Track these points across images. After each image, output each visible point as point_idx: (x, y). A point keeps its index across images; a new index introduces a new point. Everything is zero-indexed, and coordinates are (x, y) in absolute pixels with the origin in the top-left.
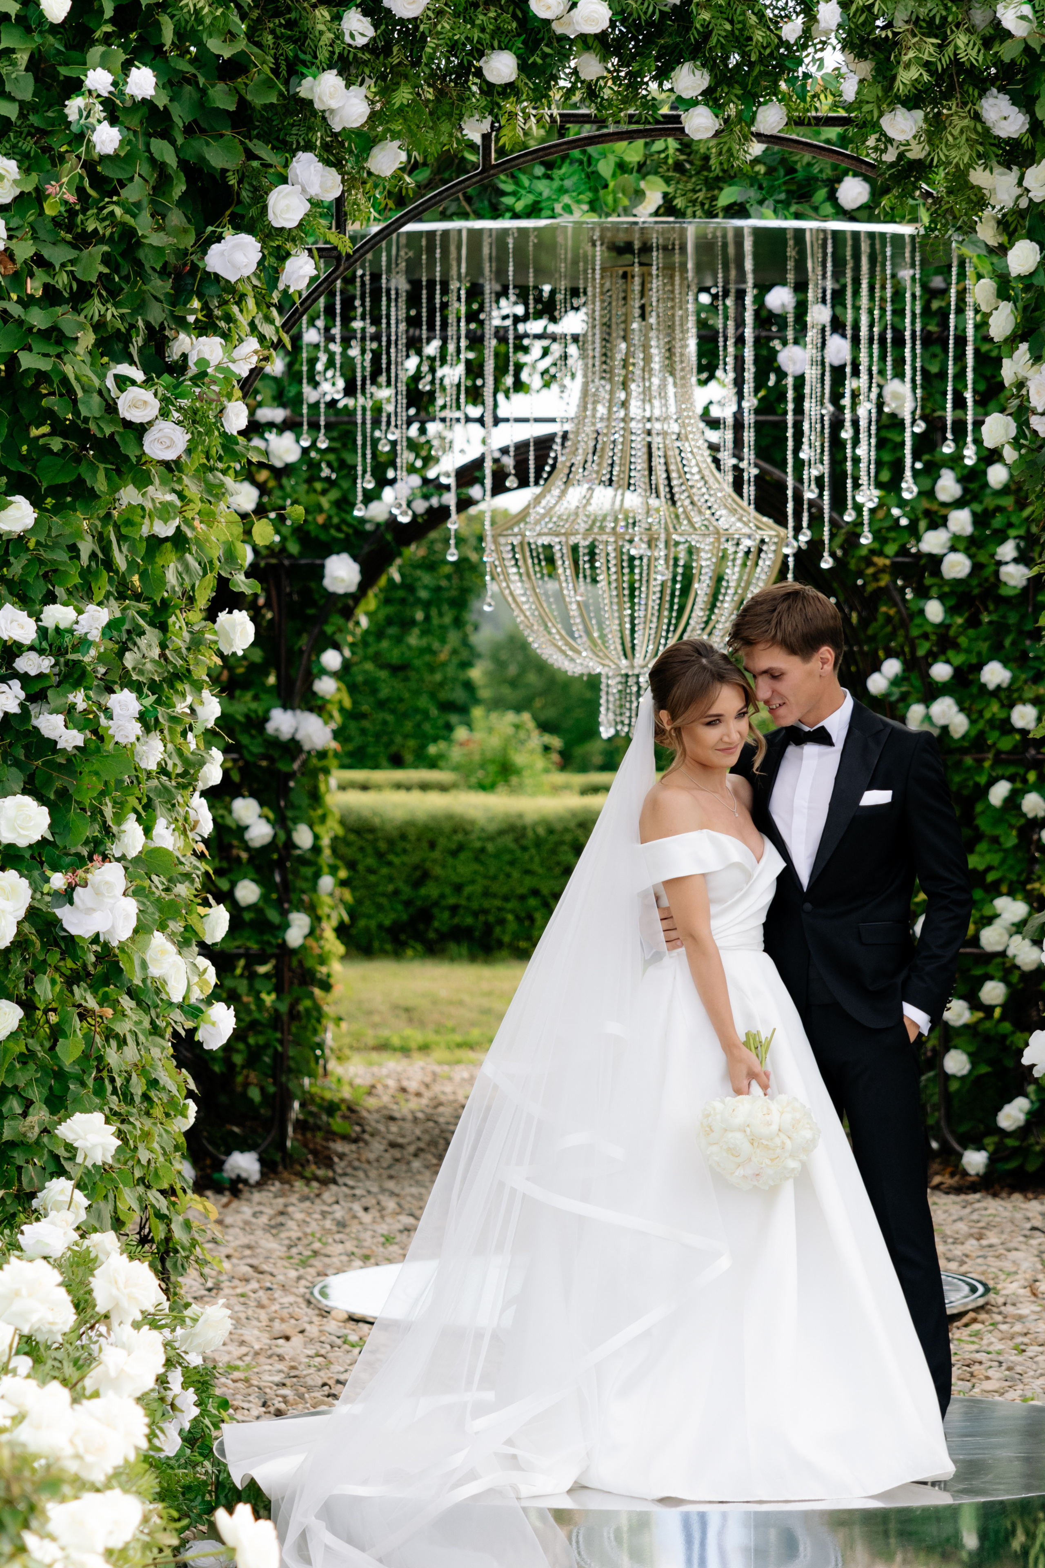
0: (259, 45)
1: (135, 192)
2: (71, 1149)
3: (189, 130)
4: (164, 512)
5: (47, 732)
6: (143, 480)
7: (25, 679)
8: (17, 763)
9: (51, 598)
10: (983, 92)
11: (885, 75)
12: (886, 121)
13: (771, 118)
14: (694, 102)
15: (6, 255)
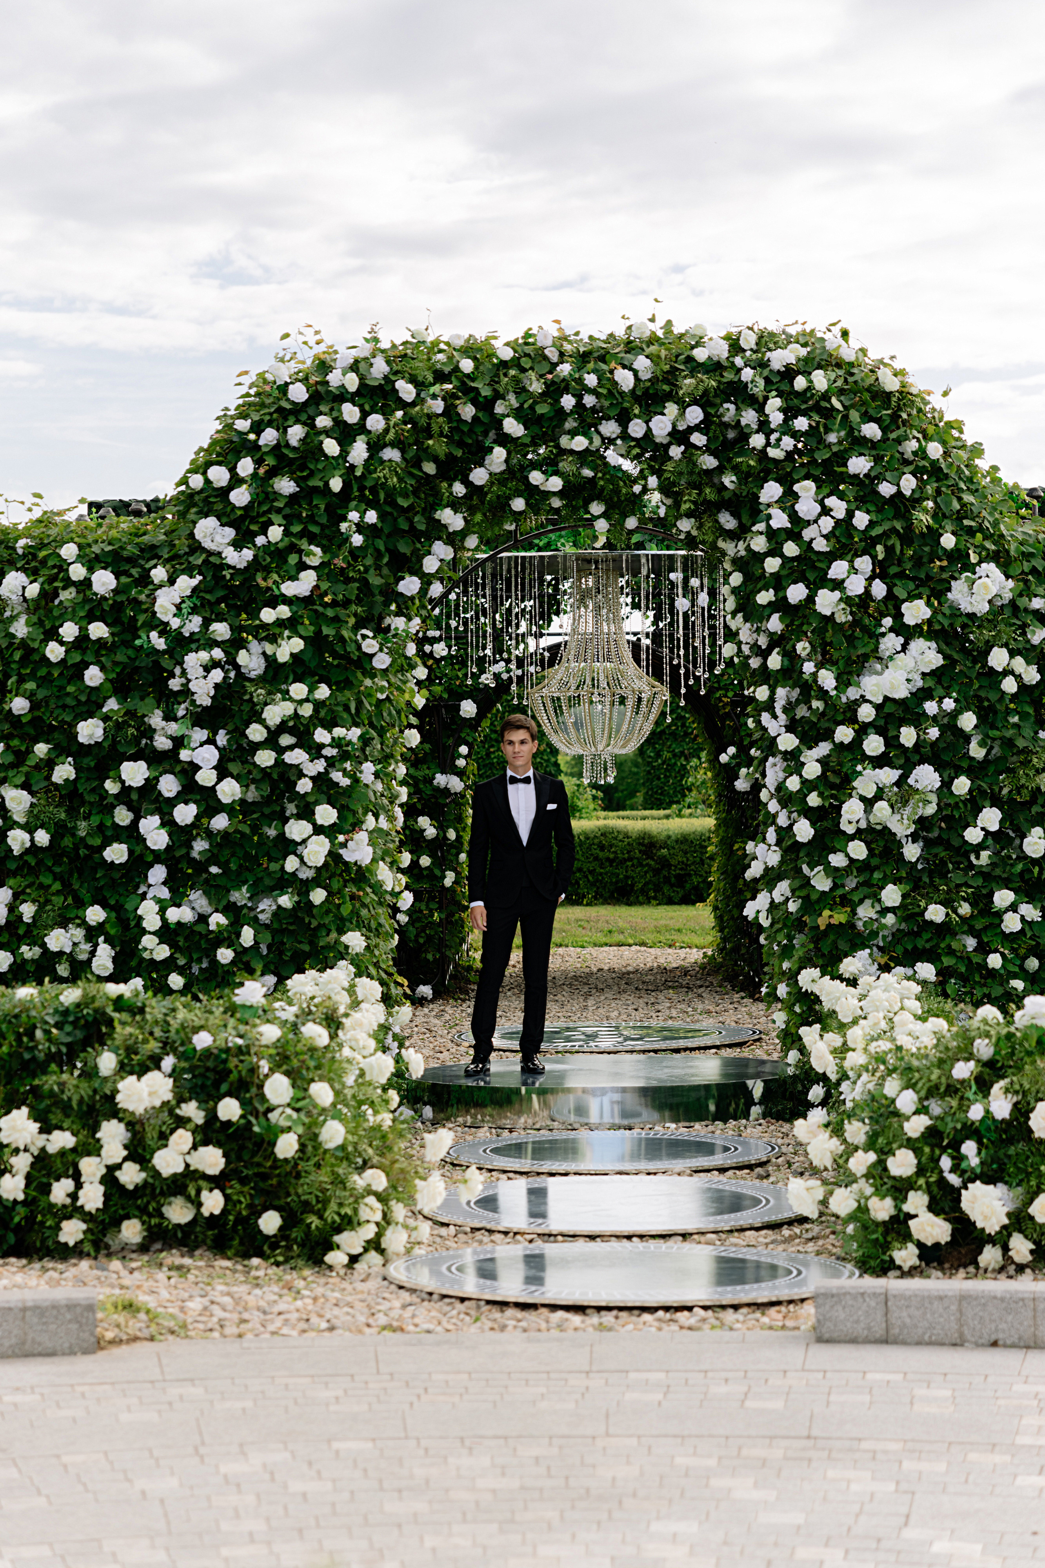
0: (419, 498)
1: (368, 560)
2: (347, 947)
3: (389, 535)
5: (335, 780)
6: (372, 676)
7: (326, 758)
8: (324, 792)
9: (337, 725)
10: (719, 511)
11: (677, 505)
12: (678, 523)
13: (631, 523)
14: (599, 517)
15: (316, 587)
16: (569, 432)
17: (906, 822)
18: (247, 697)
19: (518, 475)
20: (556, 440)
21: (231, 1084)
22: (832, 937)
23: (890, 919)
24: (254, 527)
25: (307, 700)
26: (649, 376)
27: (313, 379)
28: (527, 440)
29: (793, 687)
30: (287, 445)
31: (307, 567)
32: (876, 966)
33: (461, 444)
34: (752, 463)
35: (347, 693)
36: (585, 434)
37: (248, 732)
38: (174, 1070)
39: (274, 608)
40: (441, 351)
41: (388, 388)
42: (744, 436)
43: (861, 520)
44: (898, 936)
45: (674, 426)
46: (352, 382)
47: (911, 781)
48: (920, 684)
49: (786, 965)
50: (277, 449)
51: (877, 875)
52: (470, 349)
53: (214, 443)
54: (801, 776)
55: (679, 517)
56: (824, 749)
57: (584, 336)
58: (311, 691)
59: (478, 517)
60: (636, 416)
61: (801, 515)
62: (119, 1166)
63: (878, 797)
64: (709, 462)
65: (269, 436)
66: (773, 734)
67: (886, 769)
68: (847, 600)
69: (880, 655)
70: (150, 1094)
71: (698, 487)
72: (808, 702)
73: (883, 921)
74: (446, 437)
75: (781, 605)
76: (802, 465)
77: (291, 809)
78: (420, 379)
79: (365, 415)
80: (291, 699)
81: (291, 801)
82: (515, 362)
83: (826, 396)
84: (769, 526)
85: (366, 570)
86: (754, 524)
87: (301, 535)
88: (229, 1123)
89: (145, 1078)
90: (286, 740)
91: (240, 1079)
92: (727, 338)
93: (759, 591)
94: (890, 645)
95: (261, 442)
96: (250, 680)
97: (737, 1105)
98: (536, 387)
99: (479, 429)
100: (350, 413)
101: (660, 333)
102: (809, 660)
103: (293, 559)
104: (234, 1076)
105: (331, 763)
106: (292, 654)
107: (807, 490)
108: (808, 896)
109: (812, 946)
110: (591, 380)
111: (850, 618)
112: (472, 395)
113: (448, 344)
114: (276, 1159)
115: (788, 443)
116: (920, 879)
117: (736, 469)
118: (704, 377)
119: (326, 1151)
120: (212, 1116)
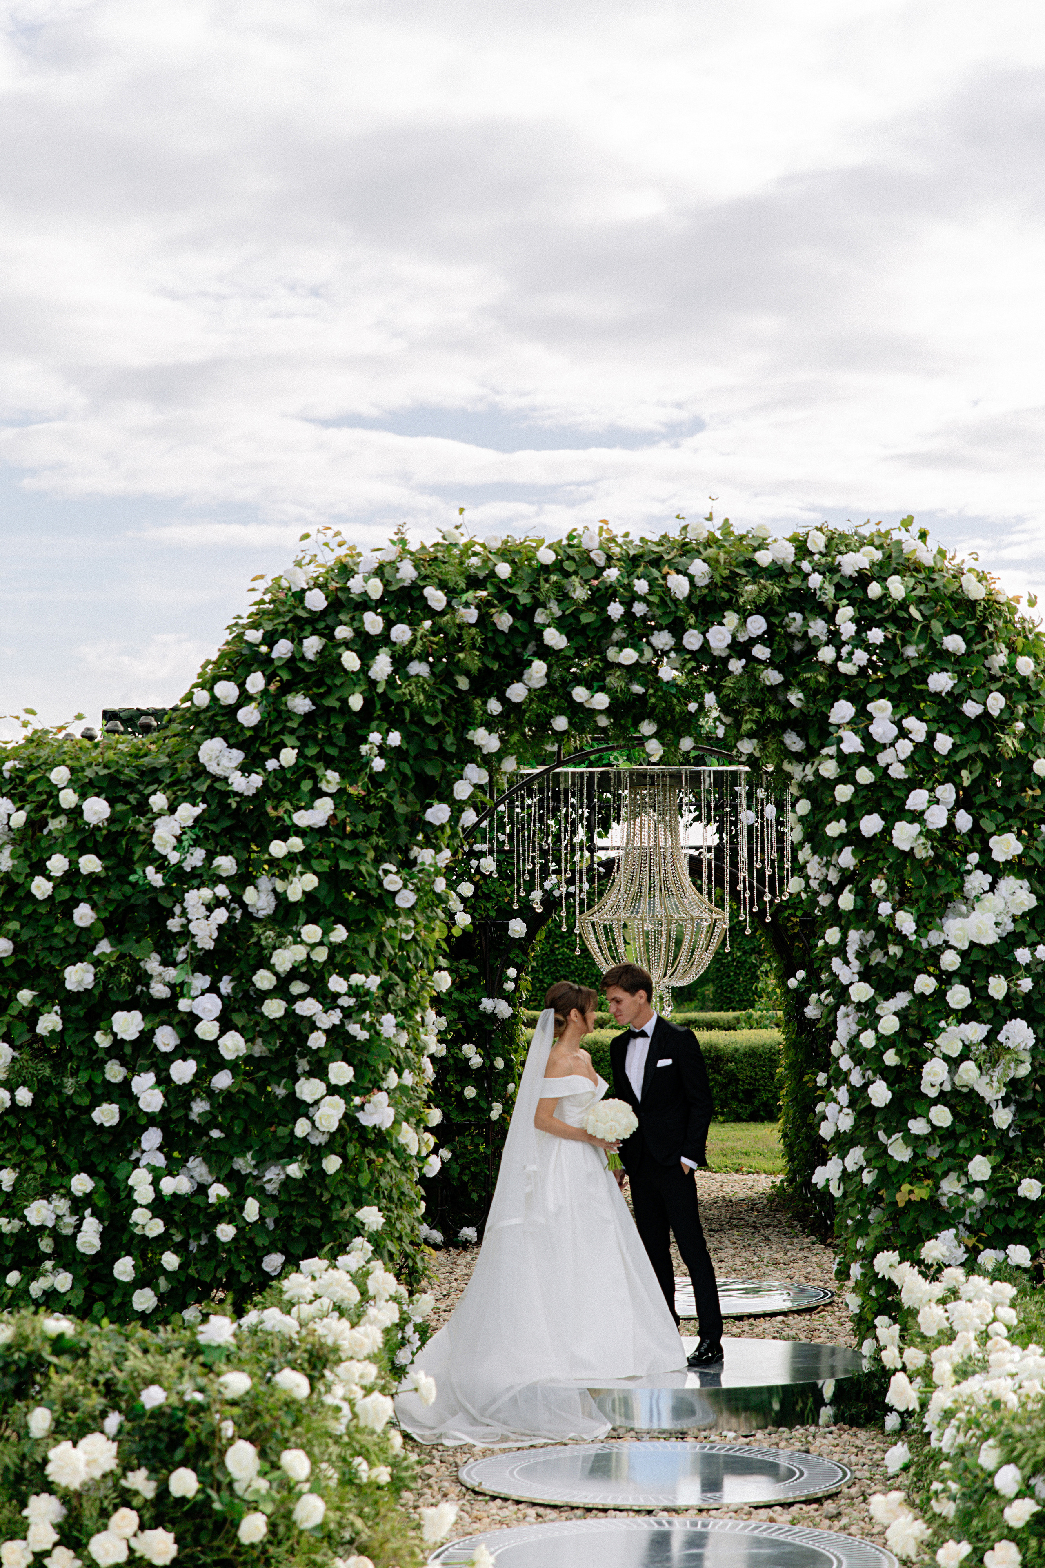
0: (449, 716)
1: (391, 786)
2: (363, 1224)
3: (416, 758)
4: (407, 930)
5: (352, 1033)
6: (396, 916)
7: (342, 1008)
8: (339, 1047)
9: (355, 971)
10: (784, 732)
11: (738, 724)
12: (739, 745)
13: (687, 744)
14: (650, 737)
15: (333, 817)
16: (617, 644)
17: (995, 1084)
18: (254, 940)
19: (560, 691)
20: (602, 652)
21: (188, 1449)
22: (913, 1215)
23: (978, 1195)
24: (265, 750)
25: (321, 943)
26: (706, 581)
27: (333, 585)
28: (571, 653)
29: (867, 930)
30: (303, 658)
31: (323, 794)
32: (963, 1248)
33: (497, 656)
34: (821, 679)
35: (367, 936)
36: (634, 647)
37: (254, 978)
38: (120, 1432)
39: (285, 840)
40: (475, 554)
41: (415, 594)
42: (812, 649)
43: (943, 743)
44: (987, 1213)
45: (734, 637)
46: (376, 589)
47: (1001, 1038)
48: (1010, 927)
49: (860, 1244)
50: (292, 663)
51: (963, 1144)
52: (506, 553)
53: (223, 655)
54: (877, 1032)
55: (739, 737)
56: (902, 1000)
57: (635, 538)
58: (326, 933)
59: (515, 738)
60: (691, 626)
61: (875, 737)
62: (47, 1554)
63: (964, 1056)
64: (773, 677)
65: (283, 648)
66: (845, 982)
67: (973, 1023)
68: (928, 834)
69: (966, 894)
70: (88, 1464)
71: (761, 704)
72: (884, 948)
73: (971, 1197)
74: (479, 649)
75: (853, 837)
76: (878, 681)
77: (303, 1065)
78: (451, 585)
79: (389, 624)
80: (302, 942)
81: (302, 1056)
82: (558, 567)
83: (903, 605)
84: (839, 750)
85: (390, 797)
86: (823, 746)
87: (318, 758)
88: (183, 1500)
89: (83, 1443)
90: (297, 988)
91: (199, 1443)
92: (794, 539)
93: (829, 822)
94: (976, 884)
95: (274, 655)
96: (258, 920)
97: (805, 1404)
98: (580, 593)
99: (518, 641)
100: (373, 623)
101: (718, 535)
102: (886, 900)
103: (306, 785)
104: (190, 1441)
105: (347, 1013)
106: (304, 892)
107: (882, 710)
108: (885, 1167)
109: (889, 1224)
110: (641, 586)
111: (931, 853)
112: (509, 602)
113: (483, 546)
114: (240, 1545)
115: (861, 657)
116: (1012, 1149)
117: (803, 685)
118: (768, 583)
119: (301, 1532)
120: (163, 1491)
